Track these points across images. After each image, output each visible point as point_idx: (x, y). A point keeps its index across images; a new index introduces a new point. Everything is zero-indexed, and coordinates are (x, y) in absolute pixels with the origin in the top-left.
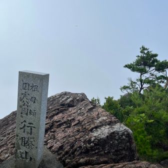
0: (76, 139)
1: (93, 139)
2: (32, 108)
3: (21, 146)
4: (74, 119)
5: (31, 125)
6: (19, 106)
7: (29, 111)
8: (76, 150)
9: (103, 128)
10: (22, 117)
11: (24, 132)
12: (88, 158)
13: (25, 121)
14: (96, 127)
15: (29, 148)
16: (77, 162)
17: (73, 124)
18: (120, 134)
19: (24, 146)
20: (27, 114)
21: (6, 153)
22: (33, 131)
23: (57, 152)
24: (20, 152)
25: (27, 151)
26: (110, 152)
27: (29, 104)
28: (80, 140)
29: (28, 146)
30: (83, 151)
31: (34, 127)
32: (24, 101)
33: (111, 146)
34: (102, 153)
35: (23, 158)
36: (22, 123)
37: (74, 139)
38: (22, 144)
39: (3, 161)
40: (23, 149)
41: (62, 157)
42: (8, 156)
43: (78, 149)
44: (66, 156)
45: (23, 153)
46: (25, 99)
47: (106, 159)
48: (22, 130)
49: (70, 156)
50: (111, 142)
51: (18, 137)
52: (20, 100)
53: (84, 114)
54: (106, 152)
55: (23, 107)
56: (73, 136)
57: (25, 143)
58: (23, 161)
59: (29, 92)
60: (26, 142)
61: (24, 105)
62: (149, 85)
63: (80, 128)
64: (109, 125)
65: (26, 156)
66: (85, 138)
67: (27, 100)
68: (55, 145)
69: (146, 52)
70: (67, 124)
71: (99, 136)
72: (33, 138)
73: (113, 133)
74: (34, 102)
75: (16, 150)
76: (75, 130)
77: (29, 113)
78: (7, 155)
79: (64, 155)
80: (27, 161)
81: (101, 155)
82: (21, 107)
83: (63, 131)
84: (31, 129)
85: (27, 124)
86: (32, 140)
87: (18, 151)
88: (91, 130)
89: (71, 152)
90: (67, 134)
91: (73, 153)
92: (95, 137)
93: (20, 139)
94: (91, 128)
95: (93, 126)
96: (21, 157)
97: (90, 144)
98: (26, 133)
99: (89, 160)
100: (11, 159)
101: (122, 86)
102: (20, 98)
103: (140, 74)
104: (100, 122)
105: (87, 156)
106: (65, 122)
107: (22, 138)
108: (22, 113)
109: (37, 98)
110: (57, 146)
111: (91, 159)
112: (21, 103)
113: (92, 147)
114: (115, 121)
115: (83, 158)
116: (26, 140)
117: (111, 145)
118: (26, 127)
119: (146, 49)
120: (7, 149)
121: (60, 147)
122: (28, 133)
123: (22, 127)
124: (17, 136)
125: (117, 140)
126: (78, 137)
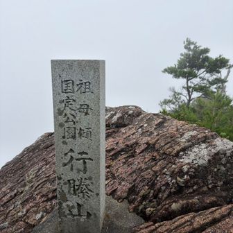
0: (155, 172)
1: (185, 168)
2: (83, 125)
3: (68, 196)
4: (136, 143)
5: (84, 156)
6: (59, 125)
7: (77, 132)
8: (160, 190)
9: (196, 150)
10: (64, 143)
11: (72, 169)
12: (185, 202)
13: (71, 150)
14: (184, 150)
15: (84, 197)
16: (166, 209)
17: (138, 151)
18: (228, 155)
19: (75, 194)
20: (74, 137)
21: (37, 212)
22: (88, 166)
23: (126, 198)
24: (68, 206)
25: (80, 202)
26: (216, 187)
27: (77, 118)
28: (164, 174)
29: (81, 194)
30: (173, 190)
31: (90, 159)
32: (66, 115)
33: (216, 176)
34: (205, 189)
35: (74, 216)
36: (66, 154)
37: (152, 173)
38: (69, 192)
39: (34, 226)
40: (73, 200)
41: (139, 206)
42: (42, 217)
43: (163, 188)
44: (144, 203)
45: (73, 207)
46: (68, 111)
47: (214, 199)
48: (67, 166)
49: (151, 201)
50: (216, 170)
51: (61, 181)
52: (59, 113)
53: (152, 133)
54: (210, 186)
55: (66, 125)
56: (147, 169)
57: (74, 190)
58: (74, 220)
59: (75, 96)
60: (76, 188)
61: (66, 122)
62: (201, 94)
63: (155, 154)
64: (204, 142)
65: (79, 211)
66: (171, 169)
67: (73, 112)
68: (119, 187)
69: (192, 47)
70: (127, 152)
71: (195, 162)
72: (90, 179)
73: (217, 154)
74: (87, 114)
75: (60, 204)
76: (147, 160)
77: (77, 135)
78: (39, 216)
79: (141, 202)
80: (82, 220)
81: (204, 193)
82: (61, 125)
83: (124, 163)
84: (85, 163)
85: (75, 155)
86: (88, 182)
87: (64, 205)
88: (177, 155)
89: (151, 195)
90: (134, 167)
91: (155, 196)
92: (188, 164)
93: (65, 184)
94: (175, 151)
95: (177, 148)
96: (71, 214)
97: (182, 177)
98: (75, 171)
99: (187, 204)
100: (48, 221)
101: (162, 101)
102: (59, 110)
103: (185, 80)
104: (188, 141)
105: (182, 198)
106: (122, 150)
107: (69, 181)
108: (64, 137)
109: (91, 105)
110: (124, 188)
111: (191, 201)
112: (62, 119)
113: (186, 182)
114: (212, 136)
115: (175, 202)
116: (77, 183)
117: (216, 174)
118: (74, 161)
119: (193, 43)
120: (37, 205)
121: (129, 189)
122: (79, 171)
123: (66, 162)
124: (60, 179)
125: (224, 165)
126: (157, 168)
